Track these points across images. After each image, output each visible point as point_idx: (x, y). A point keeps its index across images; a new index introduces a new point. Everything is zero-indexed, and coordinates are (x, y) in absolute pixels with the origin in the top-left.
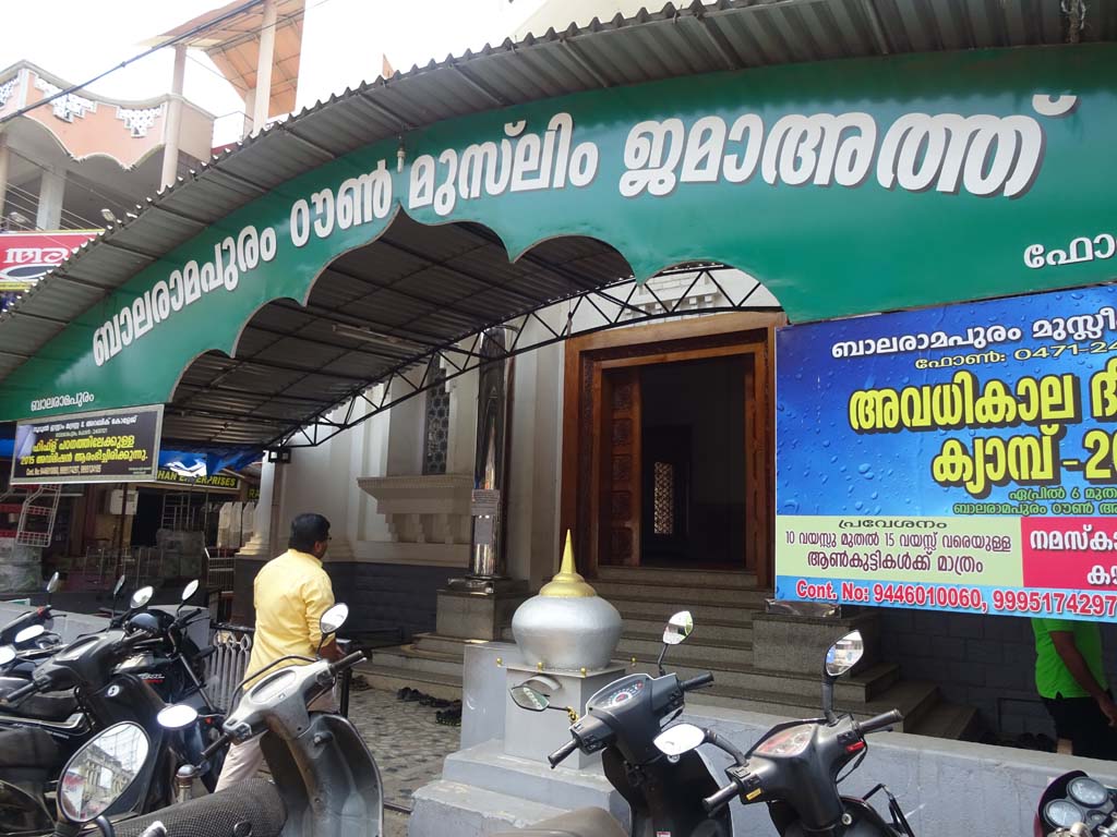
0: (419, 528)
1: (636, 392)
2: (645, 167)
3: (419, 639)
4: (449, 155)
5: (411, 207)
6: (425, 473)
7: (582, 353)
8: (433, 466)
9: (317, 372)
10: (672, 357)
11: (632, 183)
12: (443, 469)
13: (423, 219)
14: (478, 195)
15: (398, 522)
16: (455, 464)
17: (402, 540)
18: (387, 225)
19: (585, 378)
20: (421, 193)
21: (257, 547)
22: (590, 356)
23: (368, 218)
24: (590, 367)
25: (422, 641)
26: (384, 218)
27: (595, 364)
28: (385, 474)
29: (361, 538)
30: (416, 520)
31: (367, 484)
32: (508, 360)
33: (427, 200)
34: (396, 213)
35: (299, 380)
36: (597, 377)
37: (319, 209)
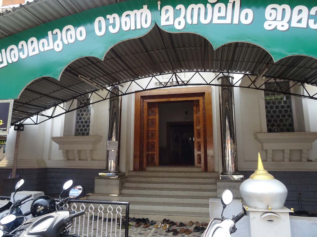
0: (76, 155)
1: (157, 110)
2: (275, 20)
3: (89, 196)
4: (180, 6)
5: (162, 24)
6: (75, 135)
7: (141, 96)
8: (79, 133)
9: (46, 95)
10: (172, 100)
11: (270, 25)
12: (88, 134)
13: (168, 30)
14: (196, 23)
15: (67, 153)
16: (93, 132)
17: (68, 160)
18: (149, 30)
19: (142, 105)
20: (167, 20)
21: (6, 164)
22: (143, 97)
23: (139, 27)
24: (143, 102)
25: (90, 196)
26: (148, 28)
27: (145, 100)
28: (62, 135)
29: (49, 159)
30: (76, 152)
31: (54, 139)
32: (120, 97)
33: (170, 22)
34: (154, 26)
35: (37, 98)
36: (146, 105)
37: (111, 21)
